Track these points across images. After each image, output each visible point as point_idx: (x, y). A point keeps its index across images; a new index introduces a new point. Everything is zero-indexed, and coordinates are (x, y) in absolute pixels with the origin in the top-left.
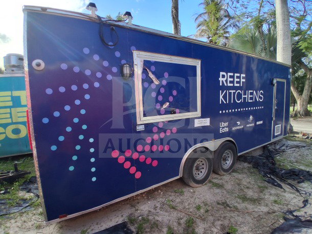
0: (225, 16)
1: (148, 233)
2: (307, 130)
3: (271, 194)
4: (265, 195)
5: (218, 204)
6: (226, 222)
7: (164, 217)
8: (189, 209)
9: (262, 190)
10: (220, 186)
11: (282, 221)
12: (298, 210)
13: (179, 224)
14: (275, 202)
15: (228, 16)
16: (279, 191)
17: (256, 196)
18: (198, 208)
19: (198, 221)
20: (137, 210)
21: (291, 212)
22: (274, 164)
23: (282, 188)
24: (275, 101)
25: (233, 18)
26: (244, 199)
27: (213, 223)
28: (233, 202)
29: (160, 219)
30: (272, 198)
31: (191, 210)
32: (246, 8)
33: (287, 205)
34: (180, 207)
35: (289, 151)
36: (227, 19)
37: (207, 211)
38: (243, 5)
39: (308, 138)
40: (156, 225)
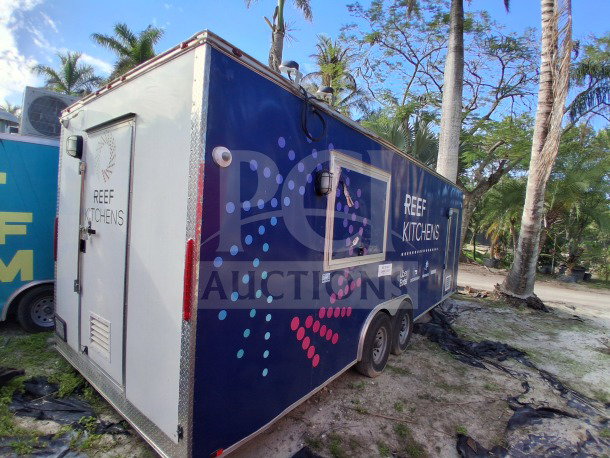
0: (348, 87)
1: (353, 457)
2: (477, 284)
3: (475, 377)
4: (468, 379)
5: (421, 397)
6: (447, 422)
7: (358, 428)
8: (385, 410)
9: (461, 373)
10: (405, 372)
11: (511, 412)
12: (522, 396)
13: (387, 435)
14: (487, 387)
15: (354, 88)
16: (484, 373)
17: (457, 382)
18: (397, 407)
19: (409, 426)
20: (310, 425)
21: (515, 399)
22: (454, 334)
23: (485, 368)
24: (448, 242)
25: (359, 92)
26: (447, 387)
27: (431, 426)
28: (437, 393)
29: (353, 432)
30: (481, 383)
31: (390, 412)
32: (382, 81)
33: (504, 390)
34: (372, 410)
35: (463, 315)
36: (350, 92)
37: (413, 410)
38: (378, 75)
39: (479, 296)
40: (355, 444)
